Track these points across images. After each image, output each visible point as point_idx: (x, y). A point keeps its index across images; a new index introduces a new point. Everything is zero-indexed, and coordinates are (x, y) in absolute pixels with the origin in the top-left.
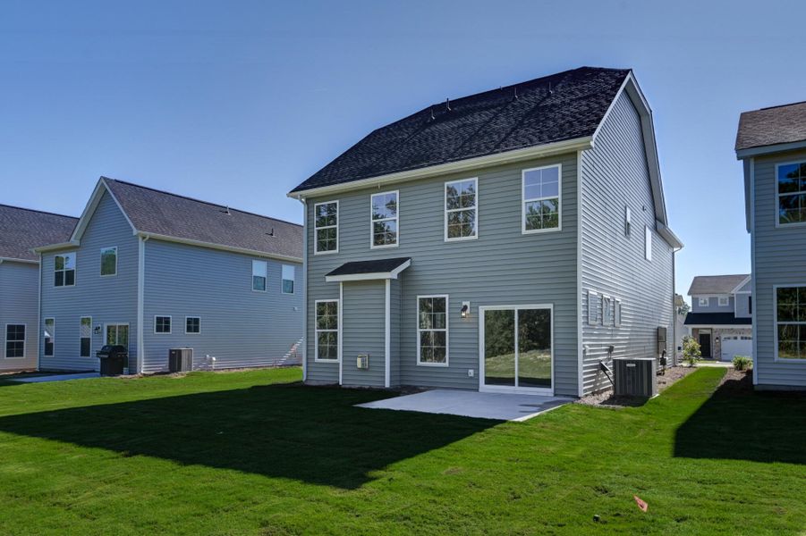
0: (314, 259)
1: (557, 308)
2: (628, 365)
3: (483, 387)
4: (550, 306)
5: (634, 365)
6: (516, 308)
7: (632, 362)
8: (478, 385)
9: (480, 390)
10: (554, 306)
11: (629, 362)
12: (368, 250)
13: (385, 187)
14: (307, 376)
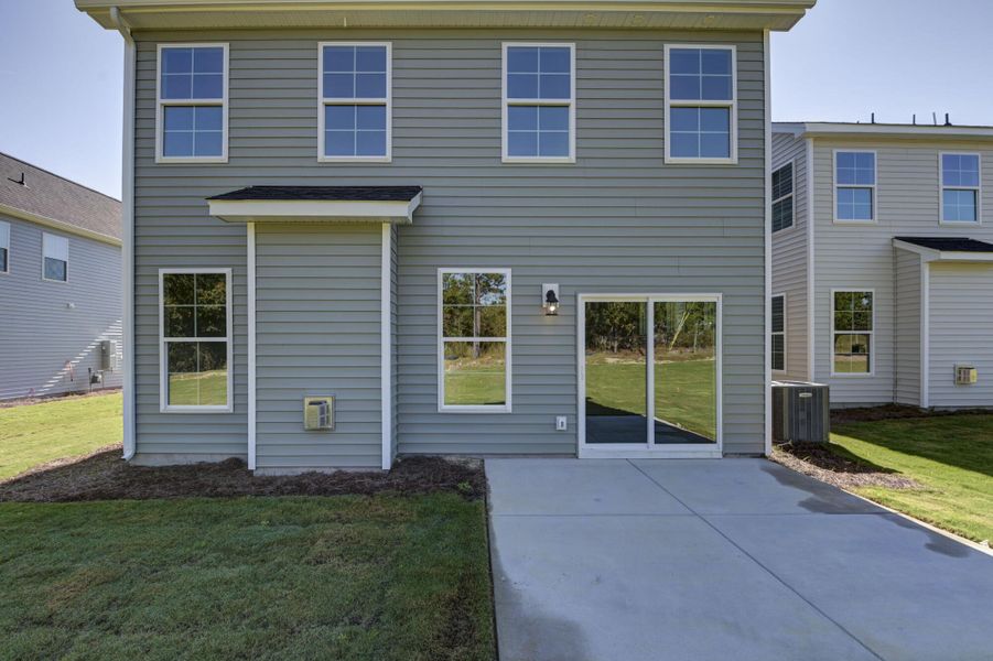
2: (801, 395)
5: (810, 395)
7: (808, 389)
8: (576, 445)
10: (725, 297)
11: (803, 390)
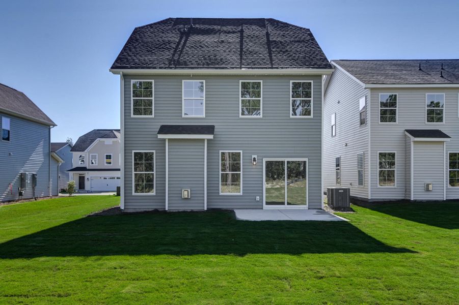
0: (130, 121)
1: (310, 161)
3: (265, 207)
4: (306, 159)
6: (286, 160)
9: (264, 208)
12: (180, 118)
13: (195, 77)
14: (125, 205)
